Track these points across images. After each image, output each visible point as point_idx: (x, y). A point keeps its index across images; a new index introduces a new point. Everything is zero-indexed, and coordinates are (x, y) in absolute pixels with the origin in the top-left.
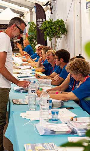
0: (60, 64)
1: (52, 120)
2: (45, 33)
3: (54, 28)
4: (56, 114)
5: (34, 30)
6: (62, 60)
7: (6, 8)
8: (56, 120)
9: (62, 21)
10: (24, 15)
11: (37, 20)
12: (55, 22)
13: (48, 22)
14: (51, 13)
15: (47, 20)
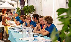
0: (35, 20)
1: (35, 40)
2: (25, 11)
3: (29, 9)
4: (36, 37)
5: (19, 11)
6: (35, 18)
7: (5, 2)
8: (36, 40)
9: (33, 6)
10: (14, 5)
11: (21, 6)
12: (29, 6)
13: (26, 6)
14: (28, 3)
15: (26, 5)
